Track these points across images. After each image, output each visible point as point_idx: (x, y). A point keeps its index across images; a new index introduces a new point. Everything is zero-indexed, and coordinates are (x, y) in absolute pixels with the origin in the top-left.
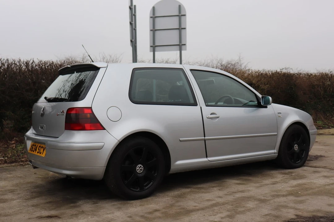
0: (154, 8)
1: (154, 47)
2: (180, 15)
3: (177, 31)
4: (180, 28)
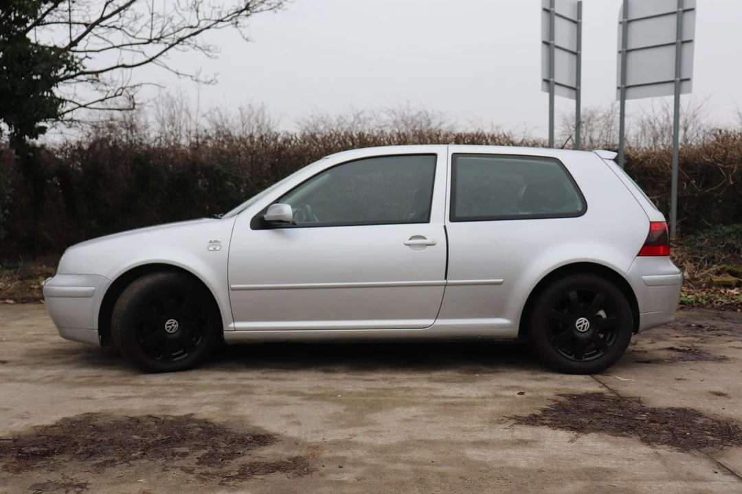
1: (624, 90)
2: (681, 10)
3: (673, 49)
4: (679, 41)
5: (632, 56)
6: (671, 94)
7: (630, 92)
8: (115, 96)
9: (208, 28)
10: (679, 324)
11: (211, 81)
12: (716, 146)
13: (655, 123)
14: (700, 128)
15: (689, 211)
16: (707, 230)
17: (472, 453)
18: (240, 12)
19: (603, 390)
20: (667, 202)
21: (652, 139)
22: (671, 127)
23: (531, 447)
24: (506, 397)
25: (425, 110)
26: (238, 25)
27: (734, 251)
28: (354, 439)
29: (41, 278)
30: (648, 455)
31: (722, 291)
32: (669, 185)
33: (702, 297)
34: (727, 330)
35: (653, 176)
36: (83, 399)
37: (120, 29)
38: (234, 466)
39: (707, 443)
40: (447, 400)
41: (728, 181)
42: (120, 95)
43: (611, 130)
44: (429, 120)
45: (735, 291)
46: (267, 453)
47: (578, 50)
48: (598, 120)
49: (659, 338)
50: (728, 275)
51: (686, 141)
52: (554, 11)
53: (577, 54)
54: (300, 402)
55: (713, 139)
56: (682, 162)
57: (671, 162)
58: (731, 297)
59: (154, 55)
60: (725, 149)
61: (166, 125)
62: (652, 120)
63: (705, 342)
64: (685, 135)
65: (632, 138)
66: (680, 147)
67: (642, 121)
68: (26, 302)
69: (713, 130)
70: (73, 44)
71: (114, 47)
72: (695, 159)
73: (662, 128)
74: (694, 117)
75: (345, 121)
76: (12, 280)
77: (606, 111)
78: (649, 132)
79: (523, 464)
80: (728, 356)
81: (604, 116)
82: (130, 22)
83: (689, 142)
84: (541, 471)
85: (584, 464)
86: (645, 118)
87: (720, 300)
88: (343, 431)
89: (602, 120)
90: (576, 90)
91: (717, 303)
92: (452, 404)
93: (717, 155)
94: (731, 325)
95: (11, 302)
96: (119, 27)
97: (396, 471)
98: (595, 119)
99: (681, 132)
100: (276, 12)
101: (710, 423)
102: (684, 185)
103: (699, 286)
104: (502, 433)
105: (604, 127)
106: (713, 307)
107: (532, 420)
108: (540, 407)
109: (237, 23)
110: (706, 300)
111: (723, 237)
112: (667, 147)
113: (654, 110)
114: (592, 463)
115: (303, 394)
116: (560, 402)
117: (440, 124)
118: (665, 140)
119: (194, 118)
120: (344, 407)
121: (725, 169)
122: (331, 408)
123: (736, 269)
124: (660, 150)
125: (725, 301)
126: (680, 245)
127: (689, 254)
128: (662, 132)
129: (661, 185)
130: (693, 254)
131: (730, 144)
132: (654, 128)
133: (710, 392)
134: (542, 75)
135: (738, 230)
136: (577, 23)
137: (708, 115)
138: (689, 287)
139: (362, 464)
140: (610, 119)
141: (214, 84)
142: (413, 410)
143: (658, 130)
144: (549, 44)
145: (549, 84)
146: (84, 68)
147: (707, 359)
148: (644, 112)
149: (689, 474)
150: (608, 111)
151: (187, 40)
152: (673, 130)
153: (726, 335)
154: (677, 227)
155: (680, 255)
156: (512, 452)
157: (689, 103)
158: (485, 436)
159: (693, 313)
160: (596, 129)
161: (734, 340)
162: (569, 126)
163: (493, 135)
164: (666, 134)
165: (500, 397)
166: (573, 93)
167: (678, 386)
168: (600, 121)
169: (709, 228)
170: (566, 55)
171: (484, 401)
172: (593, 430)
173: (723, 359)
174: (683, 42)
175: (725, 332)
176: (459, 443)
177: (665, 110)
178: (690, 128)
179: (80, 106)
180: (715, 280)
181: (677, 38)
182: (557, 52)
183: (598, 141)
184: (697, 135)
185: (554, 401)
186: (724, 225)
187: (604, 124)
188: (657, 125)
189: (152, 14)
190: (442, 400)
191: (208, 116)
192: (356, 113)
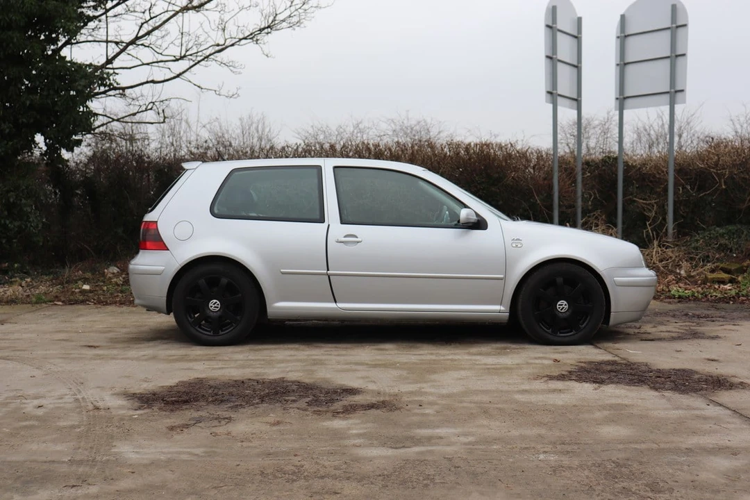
0: (623, 17)
1: (623, 100)
2: (674, 25)
3: (667, 62)
4: (673, 55)
5: (629, 69)
6: (667, 104)
7: (629, 102)
8: (146, 110)
9: (233, 45)
10: (677, 313)
11: (233, 95)
12: (709, 152)
13: (650, 130)
14: (694, 135)
15: (685, 215)
16: (702, 232)
17: (518, 397)
18: (261, 30)
19: (616, 359)
20: (663, 207)
21: (647, 146)
22: (666, 134)
23: (564, 393)
24: (536, 364)
25: (424, 120)
26: (258, 42)
27: (727, 251)
28: (423, 390)
29: (80, 282)
30: (657, 396)
31: (717, 287)
32: (666, 190)
33: (698, 292)
34: (720, 317)
35: (651, 182)
36: (186, 369)
37: (148, 47)
38: (338, 406)
39: (702, 389)
40: (488, 367)
41: (721, 185)
42: (151, 109)
43: (607, 138)
44: (428, 130)
45: (728, 287)
46: (358, 399)
47: (578, 63)
48: (594, 128)
49: (661, 323)
50: (721, 272)
51: (681, 147)
52: (556, 27)
53: (577, 67)
54: (367, 369)
55: (706, 146)
56: (678, 168)
57: (667, 168)
58: (725, 292)
59: (181, 71)
60: (717, 155)
61: (166, 136)
62: (647, 127)
63: (700, 326)
64: (679, 142)
65: (628, 145)
66: (675, 153)
67: (638, 129)
68: (74, 304)
69: (707, 137)
70: (109, 61)
71: (143, 64)
72: (689, 165)
73: (657, 136)
74: (688, 124)
75: (345, 131)
76: (53, 285)
77: (602, 119)
78: (644, 139)
79: (560, 403)
80: (720, 335)
81: (600, 124)
82: (157, 40)
83: (684, 149)
84: (575, 406)
85: (608, 402)
86: (640, 125)
87: (715, 294)
88: (412, 386)
89: (599, 127)
90: (577, 101)
91: (711, 296)
92: (493, 369)
93: (710, 161)
94: (723, 313)
95: (60, 303)
96: (147, 45)
97: (464, 407)
98: (591, 127)
99: (676, 139)
100: (294, 29)
101: (704, 377)
102: (679, 189)
103: (695, 283)
104: (539, 385)
105: (600, 134)
106: (708, 300)
107: (562, 378)
108: (566, 369)
109: (257, 40)
110: (702, 294)
111: (717, 237)
112: (663, 154)
113: (649, 118)
114: (613, 401)
115: (367, 364)
116: (582, 367)
117: (439, 132)
118: (660, 146)
119: (194, 129)
120: (405, 372)
121: (717, 174)
122: (395, 373)
123: (729, 267)
124: (657, 156)
125: (719, 295)
126: (677, 245)
127: (685, 254)
128: (657, 139)
129: (658, 190)
130: (689, 253)
131: (722, 151)
132: (649, 134)
133: (705, 359)
134: (546, 88)
135: (730, 230)
136: (577, 38)
137: (701, 121)
138: (686, 284)
139: (437, 404)
140: (607, 125)
141: (235, 98)
142: (463, 373)
143: (653, 137)
144: (551, 58)
145: (553, 95)
146: (117, 84)
147: (702, 338)
148: (639, 119)
149: (688, 406)
150: (604, 119)
151: (212, 57)
152: (668, 136)
153: (719, 321)
154: (674, 229)
155: (677, 254)
156: (550, 396)
157: (683, 111)
158: (527, 387)
159: (690, 305)
160: (592, 137)
161: (726, 324)
162: (566, 134)
163: (501, 144)
164: (661, 140)
165: (532, 364)
166: (575, 103)
167: (678, 355)
168: (597, 129)
169: (704, 229)
170: (568, 67)
171: (519, 366)
172: (612, 383)
173: (717, 337)
174: (677, 56)
175: (718, 319)
176: (507, 392)
177: (660, 117)
178: (684, 135)
179: (113, 120)
180: (709, 277)
181: (671, 52)
182: (560, 65)
183: (594, 148)
184: (692, 142)
185: (576, 366)
186: (718, 226)
187: (600, 131)
188: (652, 132)
189: (182, 34)
190: (484, 367)
191: (208, 126)
192: (355, 123)
